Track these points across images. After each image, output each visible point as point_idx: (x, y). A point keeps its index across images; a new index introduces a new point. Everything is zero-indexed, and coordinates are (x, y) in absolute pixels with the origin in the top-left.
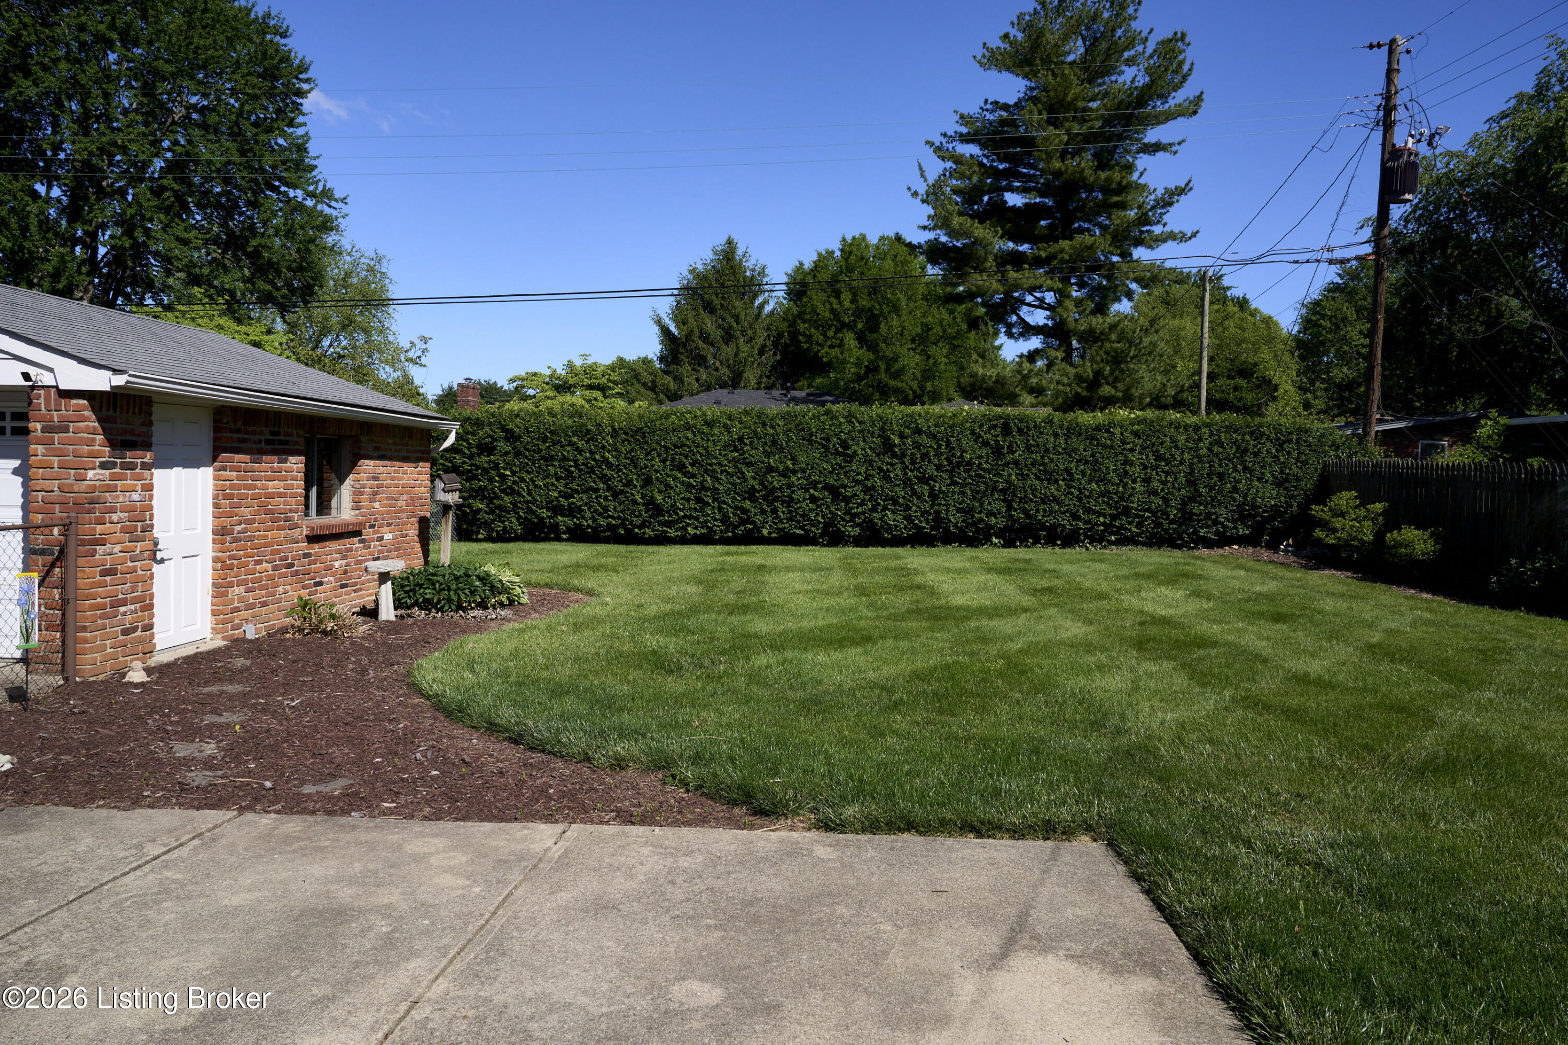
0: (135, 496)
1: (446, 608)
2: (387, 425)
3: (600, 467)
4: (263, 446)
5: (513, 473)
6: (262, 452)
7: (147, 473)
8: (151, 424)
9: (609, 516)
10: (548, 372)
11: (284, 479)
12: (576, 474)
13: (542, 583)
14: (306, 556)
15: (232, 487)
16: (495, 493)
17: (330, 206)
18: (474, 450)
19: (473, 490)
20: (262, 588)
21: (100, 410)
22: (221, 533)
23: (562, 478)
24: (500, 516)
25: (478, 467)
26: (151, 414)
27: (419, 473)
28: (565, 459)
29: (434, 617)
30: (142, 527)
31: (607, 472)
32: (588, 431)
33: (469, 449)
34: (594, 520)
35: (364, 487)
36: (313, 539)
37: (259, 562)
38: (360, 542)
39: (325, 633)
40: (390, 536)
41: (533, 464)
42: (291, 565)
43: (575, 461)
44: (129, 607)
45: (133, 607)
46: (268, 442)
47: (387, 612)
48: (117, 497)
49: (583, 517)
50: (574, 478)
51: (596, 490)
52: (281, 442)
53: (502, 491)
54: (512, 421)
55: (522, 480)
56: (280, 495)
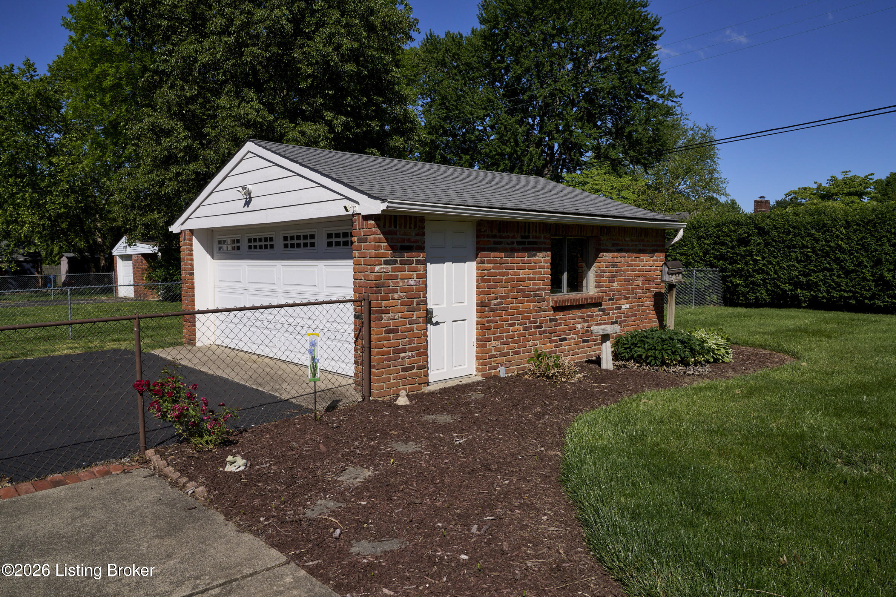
0: (412, 282)
1: (653, 363)
2: (625, 228)
3: (834, 252)
4: (515, 245)
5: (763, 258)
6: (513, 250)
7: (421, 267)
8: (423, 234)
9: (841, 290)
10: (815, 186)
11: (534, 268)
12: (813, 258)
13: (757, 343)
14: (551, 320)
15: (489, 274)
16: (749, 273)
17: (673, 101)
18: (735, 243)
19: (734, 270)
20: (513, 342)
21: (384, 226)
22: (481, 305)
23: (801, 261)
24: (753, 289)
25: (738, 255)
26: (424, 228)
27: (656, 261)
28: (804, 246)
29: (644, 369)
30: (417, 301)
31: (840, 255)
32: (825, 225)
33: (731, 242)
34: (828, 293)
35: (604, 272)
36: (557, 309)
37: (513, 325)
38: (600, 311)
39: (548, 377)
40: (628, 306)
41: (779, 251)
42: (540, 327)
43: (813, 248)
44: (407, 353)
45: (410, 354)
46: (519, 243)
47: (608, 363)
48: (398, 282)
49: (819, 290)
50: (812, 261)
51: (831, 270)
52: (530, 243)
53: (755, 271)
54: (763, 221)
55: (770, 263)
56: (529, 279)
